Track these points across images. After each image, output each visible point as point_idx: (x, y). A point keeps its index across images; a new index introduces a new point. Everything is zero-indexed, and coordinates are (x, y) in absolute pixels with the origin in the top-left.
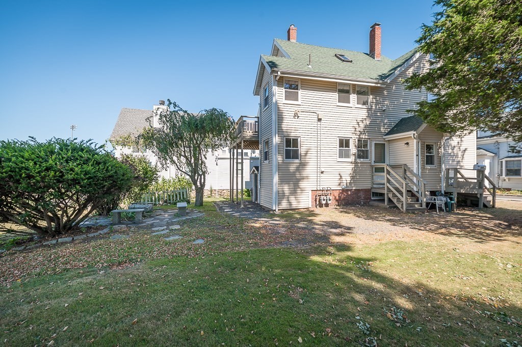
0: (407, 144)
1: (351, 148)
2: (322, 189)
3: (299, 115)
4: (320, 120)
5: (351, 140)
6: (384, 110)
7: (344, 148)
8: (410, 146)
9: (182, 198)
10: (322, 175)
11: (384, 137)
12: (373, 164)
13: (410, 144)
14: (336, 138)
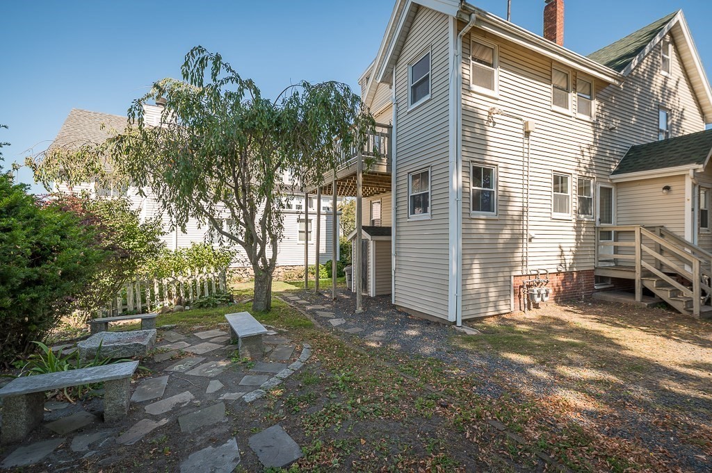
0: (667, 188)
1: (569, 194)
2: (529, 273)
3: (495, 120)
4: (527, 134)
5: (569, 178)
6: (613, 129)
7: (560, 194)
8: (674, 192)
9: (214, 291)
10: (529, 245)
11: (612, 177)
12: (598, 224)
13: (672, 188)
14: (550, 172)
